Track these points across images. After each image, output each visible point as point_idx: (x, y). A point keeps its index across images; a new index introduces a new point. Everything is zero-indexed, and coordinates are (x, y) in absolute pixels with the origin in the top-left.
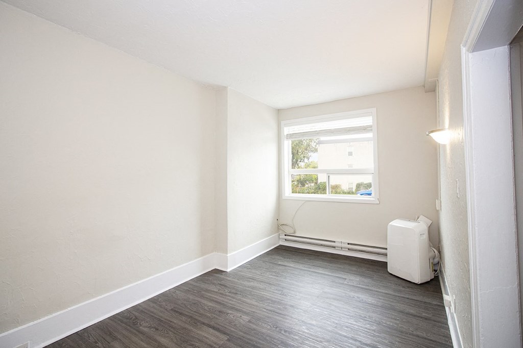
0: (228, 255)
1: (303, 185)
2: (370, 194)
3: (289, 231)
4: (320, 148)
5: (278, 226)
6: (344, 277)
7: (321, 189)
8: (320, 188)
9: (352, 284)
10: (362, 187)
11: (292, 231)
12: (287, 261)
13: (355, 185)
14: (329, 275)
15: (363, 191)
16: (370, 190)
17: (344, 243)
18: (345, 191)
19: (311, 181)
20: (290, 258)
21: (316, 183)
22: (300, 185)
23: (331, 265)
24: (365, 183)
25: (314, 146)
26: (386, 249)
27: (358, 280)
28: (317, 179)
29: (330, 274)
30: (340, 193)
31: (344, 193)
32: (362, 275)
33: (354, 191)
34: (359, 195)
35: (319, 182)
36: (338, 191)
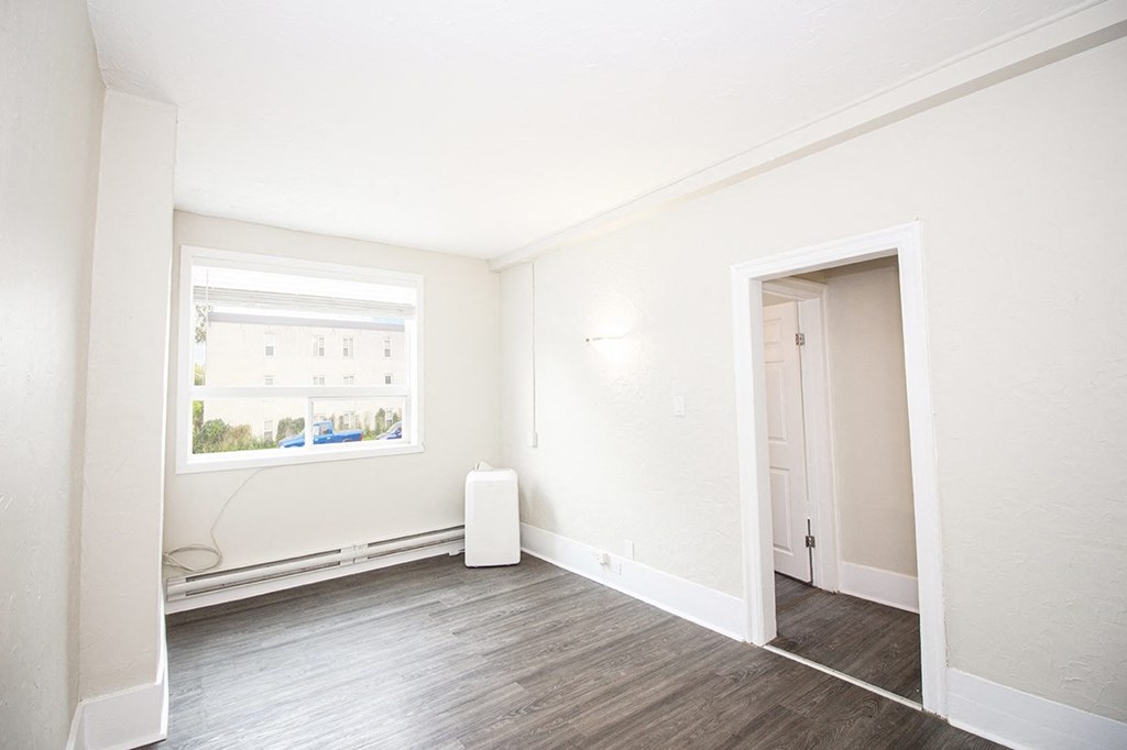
2: (301, 444)
3: (198, 563)
4: (212, 330)
8: (206, 437)
9: (460, 603)
10: (288, 430)
11: (215, 563)
13: (277, 424)
15: (289, 438)
16: (301, 434)
17: (360, 547)
18: (259, 440)
21: (199, 424)
24: (293, 419)
28: (200, 415)
30: (247, 447)
31: (257, 446)
33: (274, 439)
34: (282, 447)
35: (205, 420)
36: (245, 441)
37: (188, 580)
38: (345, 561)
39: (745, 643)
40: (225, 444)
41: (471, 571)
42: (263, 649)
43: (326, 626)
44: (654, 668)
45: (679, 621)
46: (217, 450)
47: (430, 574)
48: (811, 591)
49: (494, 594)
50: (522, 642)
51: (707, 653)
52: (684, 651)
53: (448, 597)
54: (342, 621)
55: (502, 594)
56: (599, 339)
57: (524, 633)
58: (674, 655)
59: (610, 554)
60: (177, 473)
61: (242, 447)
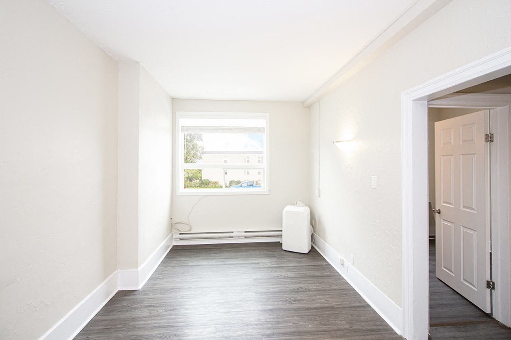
0: (139, 269)
1: (191, 181)
3: (184, 229)
4: (204, 156)
5: (172, 225)
6: (258, 262)
7: (205, 184)
8: (203, 184)
9: (267, 266)
10: (233, 184)
11: (189, 229)
12: (197, 260)
13: (229, 182)
14: (243, 264)
17: (241, 232)
18: (221, 186)
19: (197, 178)
20: (197, 257)
21: (201, 180)
22: (188, 181)
23: (238, 254)
25: (199, 155)
26: (282, 231)
27: (268, 261)
28: (201, 178)
29: (244, 262)
30: (218, 187)
32: (269, 257)
33: (228, 186)
35: (203, 179)
36: (217, 186)
37: (180, 234)
38: (235, 237)
39: (401, 337)
40: (210, 186)
41: (284, 253)
42: (189, 266)
43: (213, 262)
44: (329, 329)
45: (368, 308)
46: (206, 188)
47: (266, 250)
48: (488, 319)
49: (284, 265)
50: (277, 292)
51: (369, 333)
52: (355, 327)
53: (266, 262)
54: (220, 262)
55: (288, 266)
56: (338, 141)
57: (281, 288)
58: (347, 326)
59: (345, 260)
60: (177, 195)
61: (215, 187)
